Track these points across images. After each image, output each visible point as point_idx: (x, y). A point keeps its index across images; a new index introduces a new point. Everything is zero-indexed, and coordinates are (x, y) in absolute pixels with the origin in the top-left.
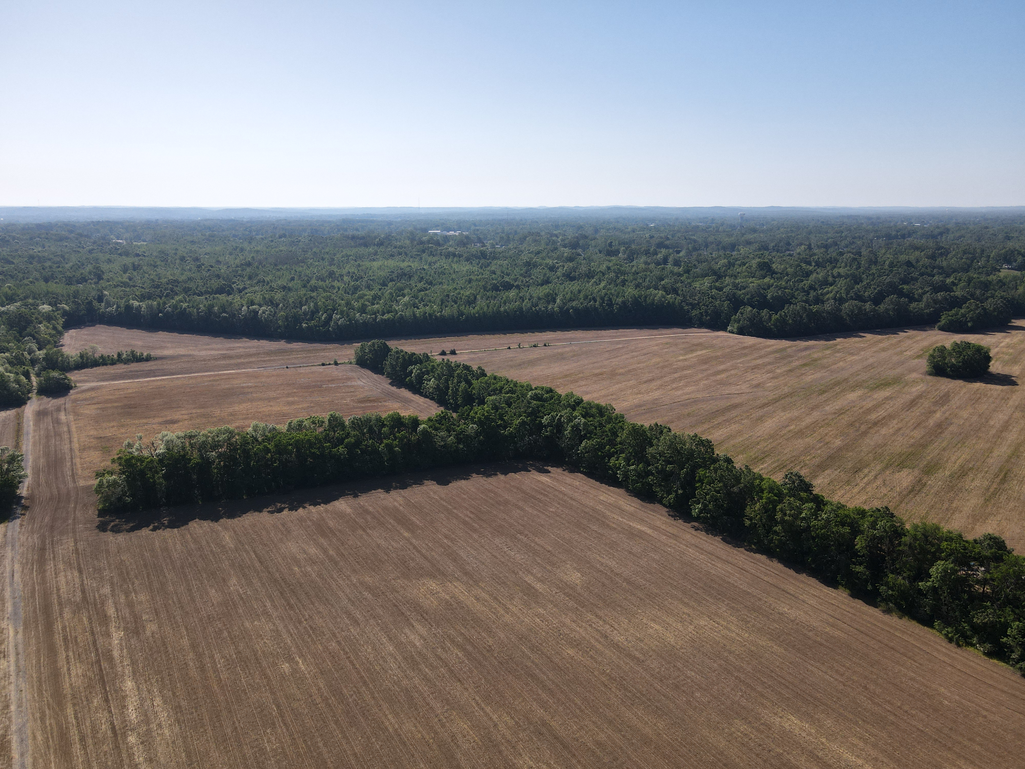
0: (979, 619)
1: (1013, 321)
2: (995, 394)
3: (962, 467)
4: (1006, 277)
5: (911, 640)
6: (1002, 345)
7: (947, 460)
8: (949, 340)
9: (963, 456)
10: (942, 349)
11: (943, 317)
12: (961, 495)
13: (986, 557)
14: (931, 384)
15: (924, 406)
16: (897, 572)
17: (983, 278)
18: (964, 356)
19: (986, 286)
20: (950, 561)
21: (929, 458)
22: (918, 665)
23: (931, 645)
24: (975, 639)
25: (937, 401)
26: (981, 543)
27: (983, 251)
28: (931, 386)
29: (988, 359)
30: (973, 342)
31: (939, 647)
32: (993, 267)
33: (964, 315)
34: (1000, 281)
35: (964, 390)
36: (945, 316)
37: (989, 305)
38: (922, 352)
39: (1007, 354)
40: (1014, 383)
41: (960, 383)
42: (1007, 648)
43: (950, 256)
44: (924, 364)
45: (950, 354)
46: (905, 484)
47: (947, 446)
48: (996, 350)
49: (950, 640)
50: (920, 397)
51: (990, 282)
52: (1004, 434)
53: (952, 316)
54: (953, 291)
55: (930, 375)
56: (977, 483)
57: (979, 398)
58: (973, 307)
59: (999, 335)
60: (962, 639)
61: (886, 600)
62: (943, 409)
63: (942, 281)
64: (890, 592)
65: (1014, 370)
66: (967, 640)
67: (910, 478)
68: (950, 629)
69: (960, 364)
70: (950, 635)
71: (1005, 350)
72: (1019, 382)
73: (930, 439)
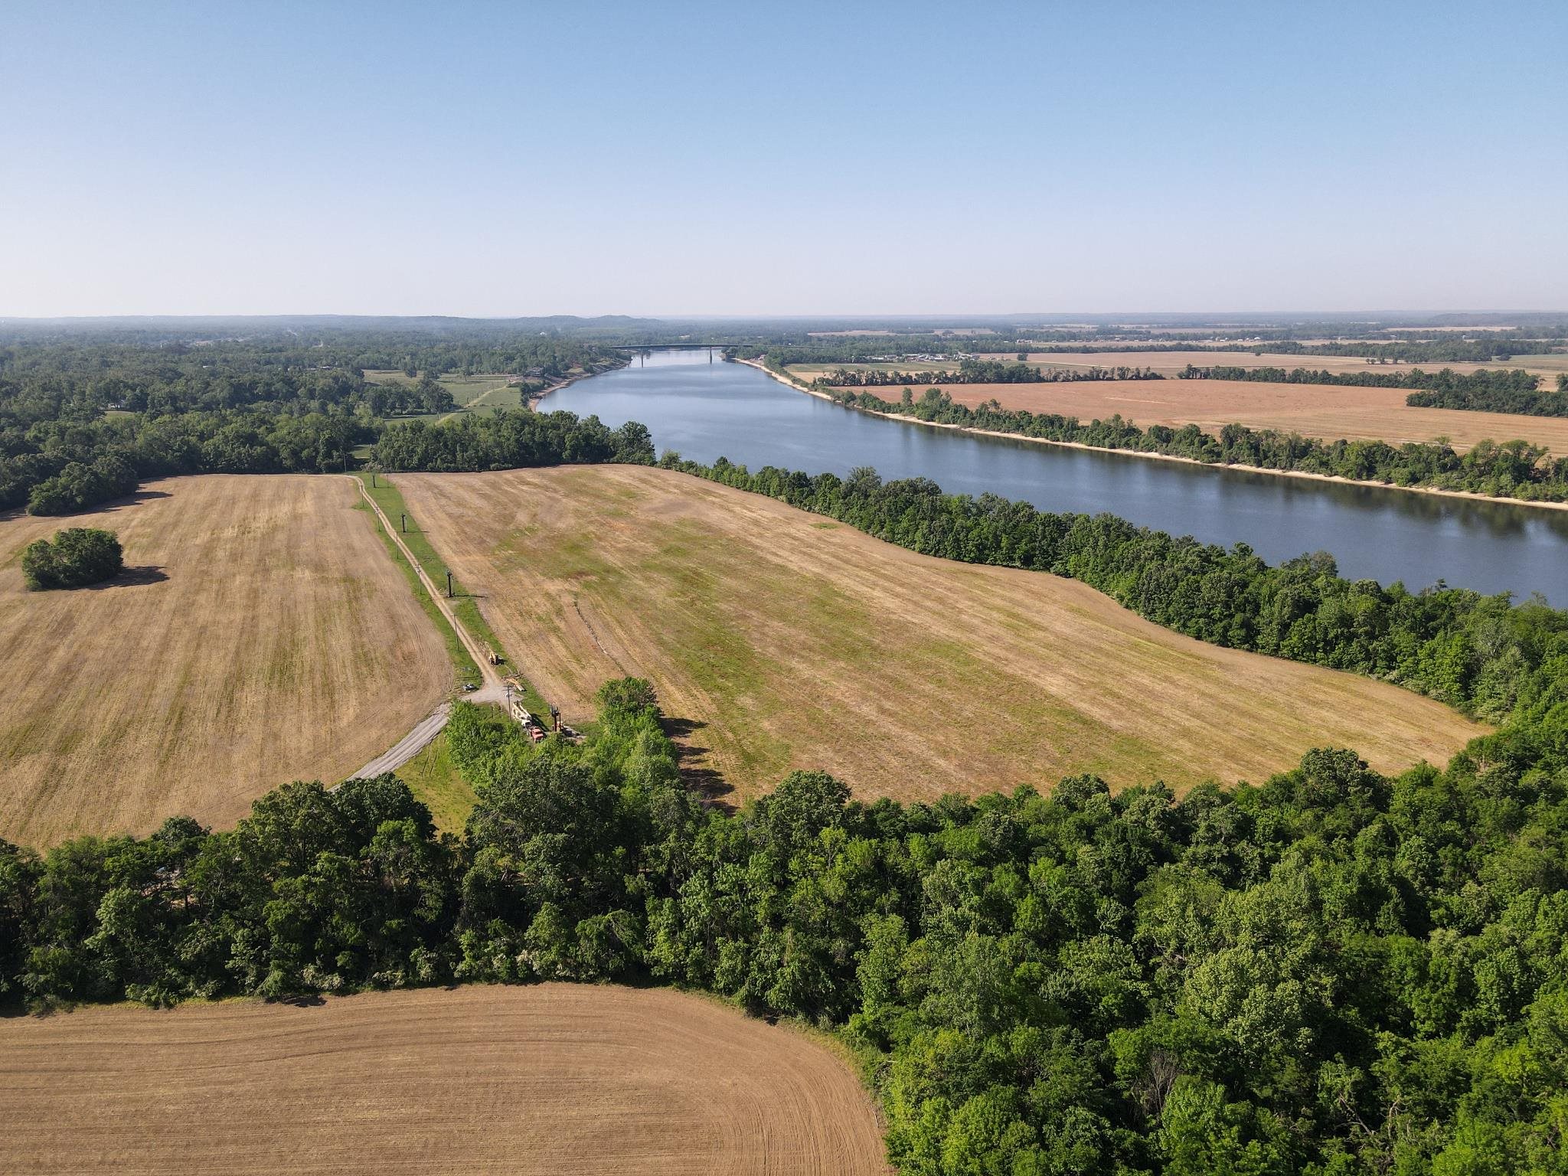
0: (187, 953)
1: (141, 485)
2: (140, 598)
3: (116, 723)
4: (115, 422)
5: (96, 1039)
6: (133, 524)
7: (91, 720)
8: (50, 529)
9: (115, 707)
10: (43, 547)
11: (34, 494)
12: (124, 769)
13: (176, 855)
14: (38, 605)
15: (33, 644)
16: (43, 941)
17: (82, 426)
18: (80, 551)
19: (89, 438)
20: (125, 885)
21: (62, 725)
22: (114, 1073)
23: (128, 1030)
24: (191, 984)
25: (55, 630)
26: (163, 836)
27: (72, 386)
28: (40, 608)
29: (117, 549)
30: (88, 527)
31: (142, 1026)
32: (93, 409)
33: (66, 488)
34: (108, 428)
35: (94, 603)
36: (37, 491)
37: (99, 466)
38: (12, 556)
39: (143, 536)
40: (163, 578)
41: (84, 593)
42: (237, 973)
43: (21, 396)
44: (19, 576)
45: (57, 552)
46: (30, 783)
47: (87, 697)
48: (127, 533)
49: (156, 1005)
50: (24, 630)
51: (94, 432)
52: (165, 657)
53: (48, 491)
54: (41, 452)
55: (34, 590)
56: (144, 741)
57: (119, 610)
58: (77, 473)
59: (126, 511)
60: (174, 994)
61: (39, 994)
62: (67, 642)
63: (17, 436)
64: (42, 978)
65: (159, 558)
66: (180, 991)
67: (39, 768)
68: (150, 990)
69: (77, 564)
70: (153, 998)
71: (139, 530)
72: (169, 574)
73: (56, 695)
